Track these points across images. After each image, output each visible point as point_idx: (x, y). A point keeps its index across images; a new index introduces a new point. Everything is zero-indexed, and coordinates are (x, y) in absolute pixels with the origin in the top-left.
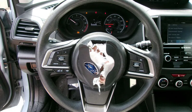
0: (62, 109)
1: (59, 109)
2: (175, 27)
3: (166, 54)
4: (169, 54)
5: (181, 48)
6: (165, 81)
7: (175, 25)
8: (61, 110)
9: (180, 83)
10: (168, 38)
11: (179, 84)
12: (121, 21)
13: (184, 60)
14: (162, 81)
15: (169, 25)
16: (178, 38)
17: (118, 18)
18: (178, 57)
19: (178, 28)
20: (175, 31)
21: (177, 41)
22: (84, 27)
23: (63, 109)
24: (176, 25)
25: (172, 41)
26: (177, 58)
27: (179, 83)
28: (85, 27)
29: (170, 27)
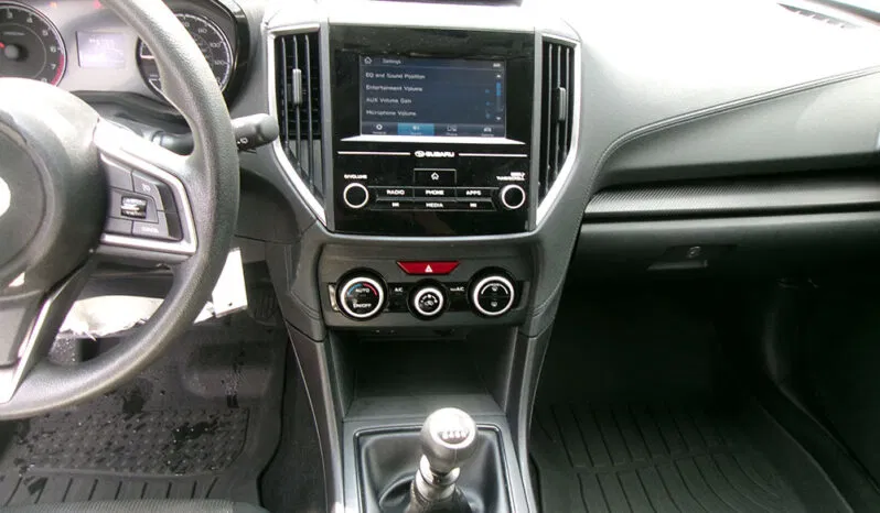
0: (43, 433)
1: (29, 436)
2: (393, 69)
3: (353, 176)
4: (365, 177)
5: (413, 154)
6: (368, 291)
7: (391, 61)
8: (36, 438)
9: (432, 299)
10: (364, 112)
11: (430, 303)
12: (211, 45)
13: (428, 205)
14: (357, 290)
15: (368, 61)
16: (405, 114)
17: (201, 31)
18: (402, 192)
19: (406, 76)
20: (391, 88)
21: (401, 125)
22: (49, 66)
23: (45, 435)
24: (398, 62)
25: (379, 126)
26: (400, 195)
27: (427, 299)
28: (54, 65)
29: (370, 69)
